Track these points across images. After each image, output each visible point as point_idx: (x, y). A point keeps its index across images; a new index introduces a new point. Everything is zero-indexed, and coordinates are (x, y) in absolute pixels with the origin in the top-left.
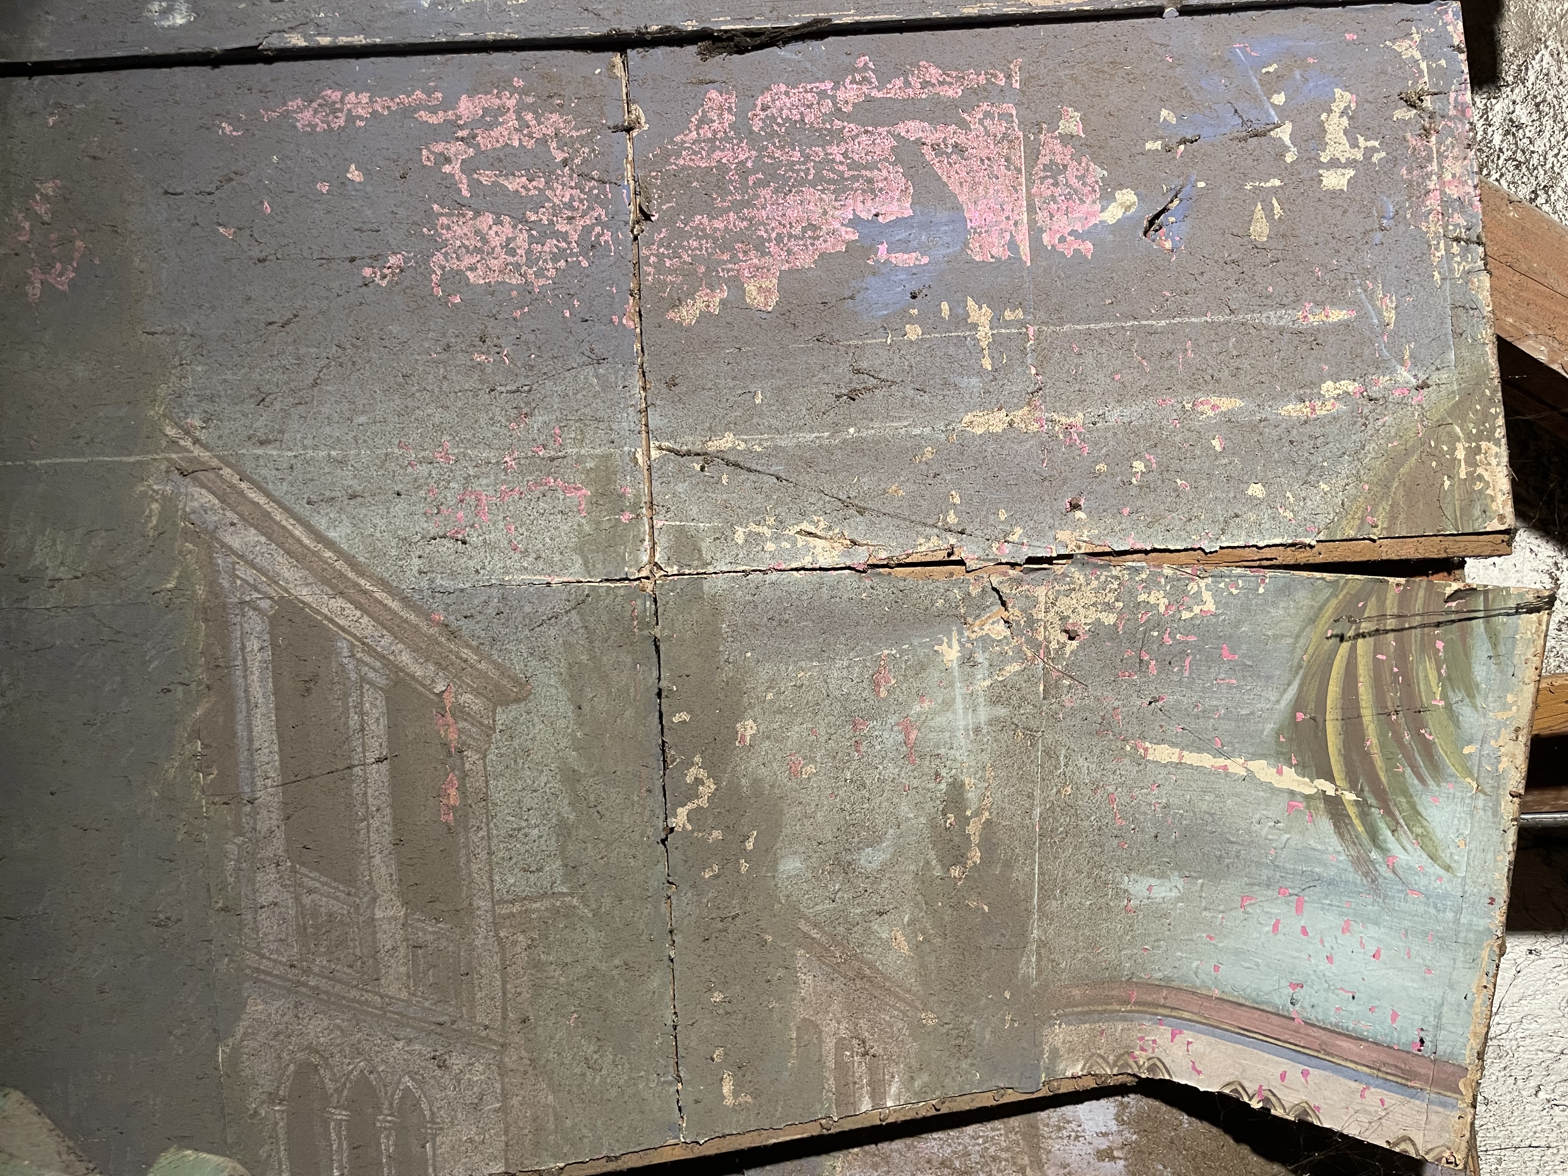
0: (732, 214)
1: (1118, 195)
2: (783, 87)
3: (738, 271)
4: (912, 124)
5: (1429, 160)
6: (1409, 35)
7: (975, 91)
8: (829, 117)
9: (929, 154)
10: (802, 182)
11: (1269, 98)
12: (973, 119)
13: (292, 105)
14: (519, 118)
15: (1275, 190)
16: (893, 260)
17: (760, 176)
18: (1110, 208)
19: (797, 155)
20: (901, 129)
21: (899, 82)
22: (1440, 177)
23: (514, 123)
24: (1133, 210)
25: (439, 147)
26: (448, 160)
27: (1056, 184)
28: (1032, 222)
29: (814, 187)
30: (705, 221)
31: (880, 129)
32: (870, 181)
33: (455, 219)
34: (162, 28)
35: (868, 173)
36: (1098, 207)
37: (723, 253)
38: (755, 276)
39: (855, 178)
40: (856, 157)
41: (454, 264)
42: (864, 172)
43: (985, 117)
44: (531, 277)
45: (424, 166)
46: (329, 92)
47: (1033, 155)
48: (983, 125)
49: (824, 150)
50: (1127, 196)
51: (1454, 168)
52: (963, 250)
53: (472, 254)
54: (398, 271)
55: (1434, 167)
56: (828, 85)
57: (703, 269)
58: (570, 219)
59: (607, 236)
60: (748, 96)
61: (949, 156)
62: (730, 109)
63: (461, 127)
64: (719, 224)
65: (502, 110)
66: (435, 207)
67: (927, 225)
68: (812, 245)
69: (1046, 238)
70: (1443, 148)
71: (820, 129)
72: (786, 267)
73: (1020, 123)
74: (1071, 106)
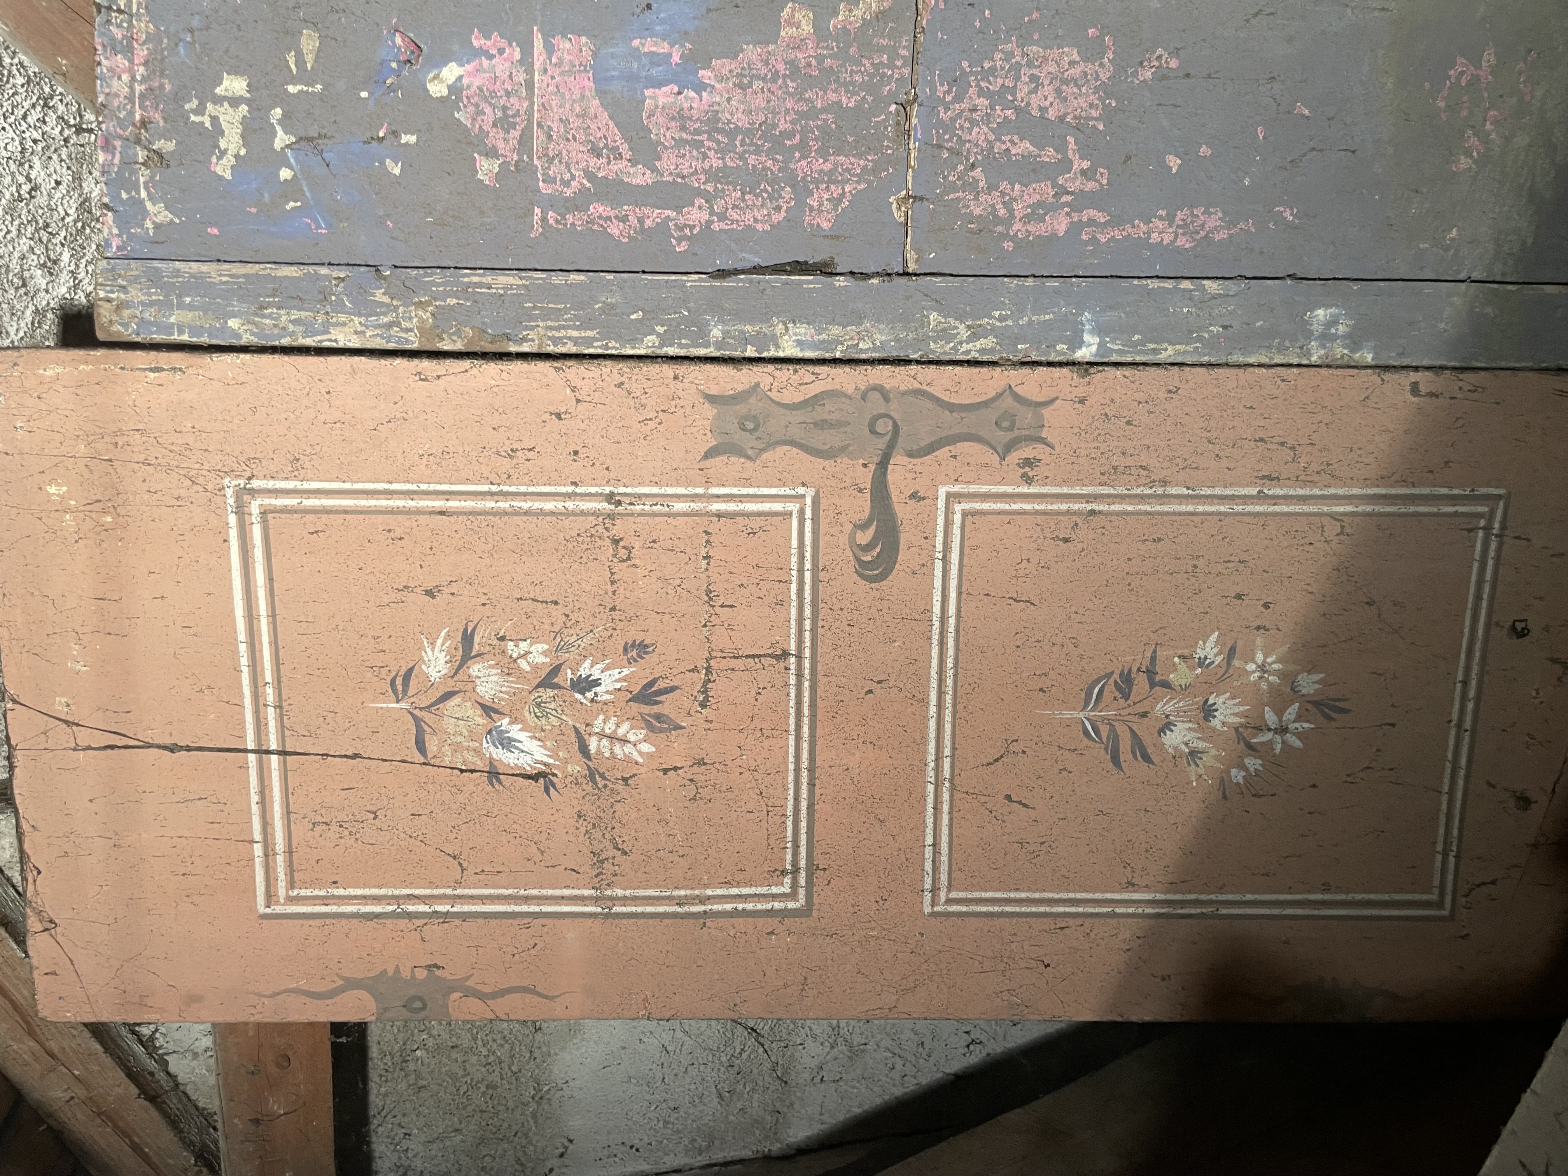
0: (819, 106)
1: (445, 92)
2: (759, 227)
3: (817, 47)
4: (638, 181)
5: (142, 96)
6: (157, 227)
7: (577, 208)
8: (718, 194)
9: (624, 148)
10: (749, 132)
11: (295, 176)
12: (580, 182)
13: (1223, 235)
14: (1011, 211)
15: (294, 81)
16: (666, 45)
17: (788, 143)
18: (453, 79)
19: (752, 160)
20: (649, 178)
21: (648, 223)
22: (133, 79)
23: (1017, 207)
24: (431, 75)
25: (1091, 186)
26: (1083, 172)
27: (504, 109)
28: (530, 71)
29: (737, 127)
30: (844, 100)
31: (670, 179)
32: (683, 128)
33: (1084, 114)
34: (1337, 306)
35: (685, 136)
36: (465, 81)
37: (831, 67)
38: (802, 40)
39: (697, 132)
40: (695, 153)
41: (1090, 68)
42: (689, 138)
43: (569, 182)
44: (1018, 52)
45: (1108, 168)
46: (1187, 246)
47: (525, 140)
48: (572, 174)
49: (725, 164)
50: (436, 90)
51: (120, 86)
52: (598, 49)
53: (1072, 79)
54: (1145, 63)
55: (138, 88)
56: (716, 227)
57: (851, 51)
58: (974, 110)
59: (941, 90)
60: (793, 220)
61: (606, 146)
62: (811, 209)
63: (1067, 204)
64: (833, 97)
65: (1027, 219)
66: (1101, 127)
67: (631, 78)
68: (743, 68)
69: (517, 55)
70: (129, 107)
71: (728, 183)
72: (771, 47)
73: (535, 173)
74: (487, 186)
